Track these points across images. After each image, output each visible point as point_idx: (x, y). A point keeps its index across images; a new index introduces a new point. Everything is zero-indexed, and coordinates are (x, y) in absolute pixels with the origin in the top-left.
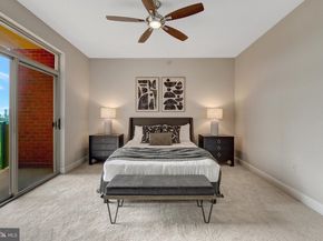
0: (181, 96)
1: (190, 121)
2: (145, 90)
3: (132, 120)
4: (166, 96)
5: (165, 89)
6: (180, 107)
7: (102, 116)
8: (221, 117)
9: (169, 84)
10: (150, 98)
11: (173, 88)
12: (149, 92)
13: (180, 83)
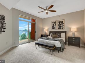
0: (63, 25)
1: (65, 32)
2: (53, 24)
3: (50, 31)
4: (59, 25)
5: (58, 23)
6: (63, 28)
7: (44, 30)
8: (76, 31)
9: (59, 22)
10: (54, 26)
11: (61, 23)
12: (54, 25)
13: (63, 21)
